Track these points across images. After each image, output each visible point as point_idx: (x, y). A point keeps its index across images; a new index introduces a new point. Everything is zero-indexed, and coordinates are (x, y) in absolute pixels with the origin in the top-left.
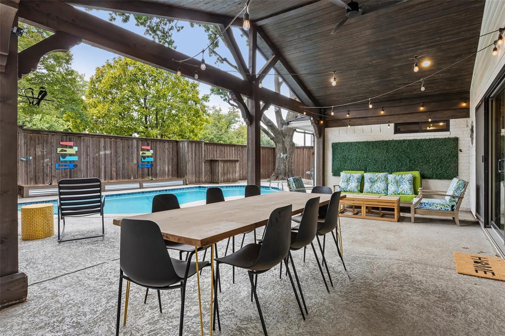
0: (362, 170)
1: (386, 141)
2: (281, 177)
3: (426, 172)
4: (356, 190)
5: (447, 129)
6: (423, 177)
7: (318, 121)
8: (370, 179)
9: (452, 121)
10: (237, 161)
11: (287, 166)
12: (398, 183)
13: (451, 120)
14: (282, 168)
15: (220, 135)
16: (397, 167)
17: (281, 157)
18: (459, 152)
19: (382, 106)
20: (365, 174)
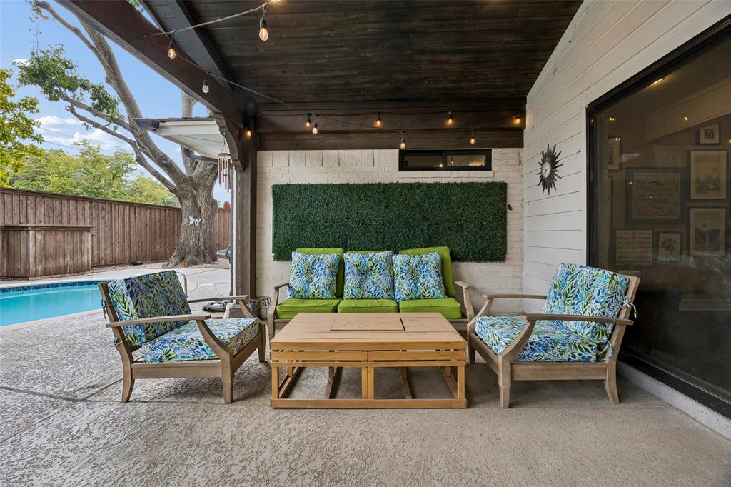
0: (338, 247)
1: (386, 185)
2: (189, 258)
3: (456, 249)
4: (328, 293)
5: (488, 167)
6: (455, 258)
7: (240, 130)
8: (356, 266)
9: (496, 153)
10: (88, 229)
11: (202, 240)
12: (414, 273)
13: (493, 150)
14: (192, 242)
15: (97, 189)
16: (405, 239)
17: (191, 223)
18: (508, 210)
19: (378, 111)
20: (346, 256)
